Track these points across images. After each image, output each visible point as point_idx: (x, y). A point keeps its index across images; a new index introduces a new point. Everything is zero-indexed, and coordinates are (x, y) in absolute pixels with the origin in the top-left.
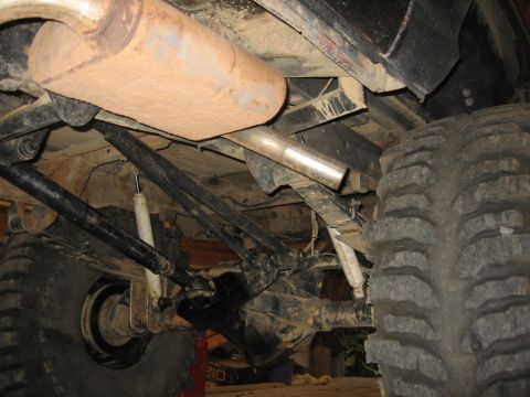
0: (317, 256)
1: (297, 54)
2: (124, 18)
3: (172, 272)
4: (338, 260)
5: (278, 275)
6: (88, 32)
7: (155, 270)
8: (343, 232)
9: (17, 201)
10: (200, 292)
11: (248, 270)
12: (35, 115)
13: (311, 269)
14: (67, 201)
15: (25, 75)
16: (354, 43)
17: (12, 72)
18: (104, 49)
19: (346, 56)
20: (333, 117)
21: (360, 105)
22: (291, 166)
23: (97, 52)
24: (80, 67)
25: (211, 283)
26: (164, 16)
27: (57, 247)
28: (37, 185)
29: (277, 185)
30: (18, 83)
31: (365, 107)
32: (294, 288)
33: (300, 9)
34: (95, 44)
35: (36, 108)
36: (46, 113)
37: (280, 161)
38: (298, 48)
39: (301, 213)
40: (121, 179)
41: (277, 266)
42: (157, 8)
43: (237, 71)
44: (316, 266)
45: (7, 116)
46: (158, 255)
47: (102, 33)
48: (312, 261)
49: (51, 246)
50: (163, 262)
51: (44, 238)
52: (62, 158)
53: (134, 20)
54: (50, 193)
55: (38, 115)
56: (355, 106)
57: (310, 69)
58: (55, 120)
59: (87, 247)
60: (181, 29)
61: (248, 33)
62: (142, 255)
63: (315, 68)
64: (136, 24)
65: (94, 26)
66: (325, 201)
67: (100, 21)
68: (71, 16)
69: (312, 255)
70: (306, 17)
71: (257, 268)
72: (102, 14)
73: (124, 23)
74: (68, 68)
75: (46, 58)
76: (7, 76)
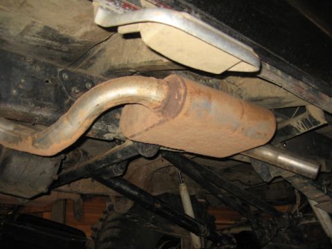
0: (301, 216)
1: (278, 95)
2: (176, 97)
3: (208, 234)
4: (317, 219)
5: (278, 231)
6: (156, 108)
7: (197, 233)
8: (319, 202)
9: (111, 195)
10: (227, 246)
11: (257, 229)
12: (124, 152)
13: (299, 225)
14: (142, 196)
15: (118, 131)
16: (317, 88)
17: (110, 130)
18: (166, 116)
19: (311, 95)
20: (305, 131)
21: (323, 122)
22: (282, 167)
23: (162, 118)
24: (151, 127)
25: (234, 239)
26: (199, 92)
27: (136, 220)
28: (124, 187)
29: (273, 176)
30: (114, 136)
31: (326, 122)
32: (288, 239)
33: (279, 72)
34: (160, 114)
35: (124, 148)
36: (130, 151)
37: (274, 164)
38: (278, 92)
39: (286, 185)
40: (171, 175)
41: (276, 225)
42: (195, 88)
43: (245, 117)
44: (302, 223)
45: (107, 153)
46: (199, 224)
47: (164, 108)
48: (299, 220)
49: (132, 220)
50: (203, 228)
51: (128, 216)
52: (136, 168)
53: (182, 98)
54: (132, 192)
55: (126, 152)
56: (319, 123)
57: (287, 103)
58: (136, 154)
59: (153, 219)
60: (210, 98)
61: (244, 85)
62: (189, 225)
63: (290, 102)
64: (184, 100)
65: (160, 104)
66: (305, 184)
67: (163, 101)
68: (146, 100)
69: (298, 216)
70: (284, 76)
71: (263, 228)
72: (164, 97)
73: (176, 100)
74: (145, 128)
75: (131, 123)
76: (108, 132)
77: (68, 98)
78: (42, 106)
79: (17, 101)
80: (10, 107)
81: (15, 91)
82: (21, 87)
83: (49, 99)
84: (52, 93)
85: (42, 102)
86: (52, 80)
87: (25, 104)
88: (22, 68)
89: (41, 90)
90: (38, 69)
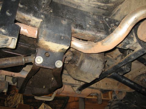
9: (115, 90)
28: (127, 81)
49: (125, 103)
51: (123, 101)
54: (131, 83)
55: (136, 54)
76: (129, 44)
77: (110, 29)
78: (100, 31)
79: (90, 30)
80: (87, 32)
81: (88, 26)
82: (90, 24)
83: (102, 29)
84: (103, 26)
85: (100, 30)
86: (102, 21)
87: (93, 31)
88: (89, 17)
89: (98, 25)
90: (95, 17)
